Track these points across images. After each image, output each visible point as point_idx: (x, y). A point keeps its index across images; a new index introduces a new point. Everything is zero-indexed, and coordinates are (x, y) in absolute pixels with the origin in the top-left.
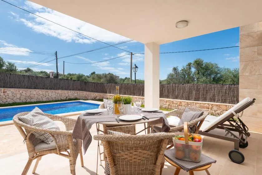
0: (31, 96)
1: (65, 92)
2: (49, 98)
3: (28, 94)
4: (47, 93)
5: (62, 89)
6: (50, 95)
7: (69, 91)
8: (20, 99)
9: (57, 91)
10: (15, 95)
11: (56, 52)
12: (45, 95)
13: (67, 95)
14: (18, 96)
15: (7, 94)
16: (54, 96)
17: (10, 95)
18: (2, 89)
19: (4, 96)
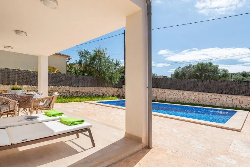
0: (203, 99)
3: (201, 97)
4: (221, 98)
6: (225, 101)
8: (194, 100)
10: (190, 97)
12: (218, 100)
15: (185, 96)
16: (231, 102)
17: (187, 96)
18: (182, 91)
19: (183, 97)
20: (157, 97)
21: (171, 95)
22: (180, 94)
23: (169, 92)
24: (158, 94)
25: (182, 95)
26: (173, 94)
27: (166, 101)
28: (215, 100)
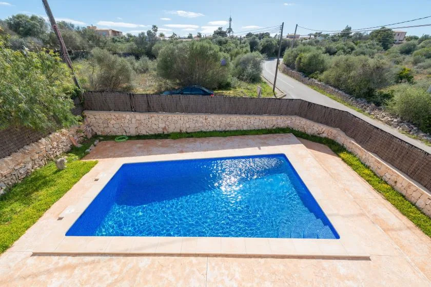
0: (231, 123)
1: (273, 119)
2: (251, 126)
3: (228, 122)
4: (249, 121)
5: (270, 113)
6: (252, 123)
7: (279, 117)
8: (220, 127)
9: (261, 117)
10: (215, 123)
11: (283, 23)
12: (246, 122)
13: (275, 123)
14: (218, 123)
15: (208, 122)
16: (257, 124)
17: (211, 122)
18: (204, 116)
19: (206, 124)
20: (167, 128)
21: (189, 123)
22: (201, 119)
23: (186, 118)
24: (167, 123)
25: (204, 121)
26: (191, 120)
27: (182, 132)
28: (243, 123)
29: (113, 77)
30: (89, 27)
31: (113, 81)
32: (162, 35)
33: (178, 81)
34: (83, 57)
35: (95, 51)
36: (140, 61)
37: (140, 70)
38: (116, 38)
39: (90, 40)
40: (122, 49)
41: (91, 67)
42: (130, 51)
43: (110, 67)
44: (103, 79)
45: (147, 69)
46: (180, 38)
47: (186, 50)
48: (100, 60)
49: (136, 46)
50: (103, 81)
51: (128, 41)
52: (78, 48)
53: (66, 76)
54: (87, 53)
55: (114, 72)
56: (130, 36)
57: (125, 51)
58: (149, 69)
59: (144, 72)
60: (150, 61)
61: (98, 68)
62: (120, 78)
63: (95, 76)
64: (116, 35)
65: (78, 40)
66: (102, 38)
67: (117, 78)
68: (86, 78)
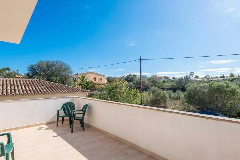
29: (157, 100)
30: (153, 76)
31: (157, 103)
32: (197, 77)
33: (198, 107)
34: (146, 90)
35: (153, 88)
36: (176, 93)
37: (174, 98)
38: (166, 80)
39: (152, 82)
40: (167, 86)
41: (149, 95)
42: (172, 87)
43: (157, 95)
44: (152, 101)
45: (179, 98)
46: (211, 78)
47: (205, 88)
48: (153, 92)
49: (176, 84)
50: (152, 102)
51: (172, 81)
52: (146, 86)
53: (139, 98)
54: (149, 88)
55: (159, 98)
56: (174, 78)
57: (169, 87)
58: (180, 98)
59: (177, 99)
60: (182, 93)
61: (151, 95)
62: (161, 101)
63: (149, 99)
64: (166, 79)
65: (147, 83)
66: (158, 81)
67: (159, 101)
68: (145, 100)
